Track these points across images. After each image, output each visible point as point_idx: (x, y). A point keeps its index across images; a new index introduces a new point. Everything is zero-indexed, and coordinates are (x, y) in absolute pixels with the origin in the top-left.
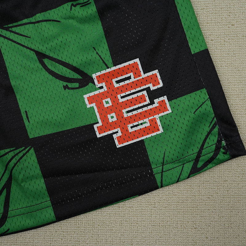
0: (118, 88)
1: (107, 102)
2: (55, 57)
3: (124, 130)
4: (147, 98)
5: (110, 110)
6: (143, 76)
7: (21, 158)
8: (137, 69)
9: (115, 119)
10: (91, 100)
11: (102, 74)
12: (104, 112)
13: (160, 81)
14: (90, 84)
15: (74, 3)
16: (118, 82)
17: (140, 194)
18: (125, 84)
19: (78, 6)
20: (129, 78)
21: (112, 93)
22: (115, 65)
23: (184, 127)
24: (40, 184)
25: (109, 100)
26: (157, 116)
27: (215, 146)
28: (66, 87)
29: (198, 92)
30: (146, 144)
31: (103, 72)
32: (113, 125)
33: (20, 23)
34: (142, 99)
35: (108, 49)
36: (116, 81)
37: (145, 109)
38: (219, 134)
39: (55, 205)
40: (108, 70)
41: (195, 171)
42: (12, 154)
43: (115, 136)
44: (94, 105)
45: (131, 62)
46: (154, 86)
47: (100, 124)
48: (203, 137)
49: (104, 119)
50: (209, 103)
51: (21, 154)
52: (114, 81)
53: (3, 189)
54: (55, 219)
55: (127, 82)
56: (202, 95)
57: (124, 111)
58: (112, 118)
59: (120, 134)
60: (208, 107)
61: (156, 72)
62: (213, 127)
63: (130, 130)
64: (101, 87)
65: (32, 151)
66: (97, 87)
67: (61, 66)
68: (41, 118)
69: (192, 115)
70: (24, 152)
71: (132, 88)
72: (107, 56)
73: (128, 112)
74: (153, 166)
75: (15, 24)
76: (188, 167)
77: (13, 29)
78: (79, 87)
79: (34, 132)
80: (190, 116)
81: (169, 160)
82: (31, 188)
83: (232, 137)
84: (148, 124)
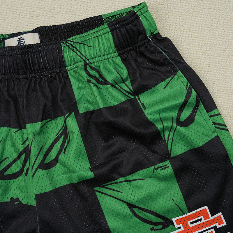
0: (192, 227)
2: (143, 207)
6: (211, 218)
8: (207, 213)
11: (179, 218)
13: (224, 221)
14: (171, 226)
15: (156, 167)
16: (192, 223)
18: (197, 224)
19: (159, 169)
20: (200, 220)
21: (187, 232)
22: (189, 212)
28: (152, 229)
31: (181, 217)
33: (114, 182)
35: (184, 200)
36: (190, 223)
45: (202, 209)
46: (219, 224)
52: (189, 222)
55: (199, 223)
61: (220, 214)
64: (180, 228)
66: (176, 228)
67: (148, 214)
71: (203, 227)
72: (183, 205)
75: (109, 183)
77: (108, 187)
78: (163, 228)
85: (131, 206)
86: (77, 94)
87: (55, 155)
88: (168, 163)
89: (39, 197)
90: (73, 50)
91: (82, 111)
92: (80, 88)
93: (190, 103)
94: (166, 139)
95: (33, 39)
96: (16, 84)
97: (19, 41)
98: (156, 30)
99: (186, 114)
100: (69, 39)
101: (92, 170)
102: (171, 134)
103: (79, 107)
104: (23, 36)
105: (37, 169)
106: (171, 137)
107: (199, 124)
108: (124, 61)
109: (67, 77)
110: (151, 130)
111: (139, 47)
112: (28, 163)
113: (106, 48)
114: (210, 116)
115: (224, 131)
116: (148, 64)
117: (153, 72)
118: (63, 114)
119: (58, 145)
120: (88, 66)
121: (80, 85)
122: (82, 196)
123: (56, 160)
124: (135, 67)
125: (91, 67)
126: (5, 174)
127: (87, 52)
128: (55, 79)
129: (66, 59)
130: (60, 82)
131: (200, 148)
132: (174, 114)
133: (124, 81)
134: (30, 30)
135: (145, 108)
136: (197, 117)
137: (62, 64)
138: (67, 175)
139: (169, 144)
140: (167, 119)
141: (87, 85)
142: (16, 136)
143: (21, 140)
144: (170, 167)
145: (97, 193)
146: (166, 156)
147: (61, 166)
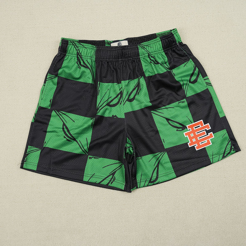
0: (195, 130)
1: (192, 135)
2: (173, 120)
3: (198, 144)
4: (206, 133)
5: (193, 137)
6: (204, 125)
7: (163, 156)
8: (202, 123)
9: (195, 141)
10: (186, 134)
12: (191, 138)
13: (210, 127)
14: (186, 129)
15: (180, 102)
16: (195, 128)
17: (205, 166)
20: (199, 126)
21: (193, 132)
22: (194, 122)
23: (219, 142)
24: (170, 165)
25: (192, 134)
26: (209, 139)
27: (230, 148)
28: (177, 130)
30: (206, 149)
31: (190, 125)
33: (160, 108)
34: (204, 133)
35: (192, 117)
37: (205, 137)
38: (231, 144)
39: (175, 172)
40: (192, 124)
41: (224, 157)
42: (160, 154)
43: (195, 146)
44: (187, 136)
45: (200, 121)
46: (208, 129)
47: (190, 142)
48: (226, 146)
49: (191, 141)
50: (227, 134)
51: (162, 155)
52: (194, 127)
53: (156, 167)
54: (176, 177)
55: (198, 128)
56: (224, 131)
57: (198, 138)
58: (194, 140)
59: (197, 146)
60: (227, 135)
61: (208, 124)
62: (229, 142)
64: (190, 130)
65: (166, 153)
66: (188, 130)
67: (175, 123)
68: (169, 141)
70: (163, 154)
71: (200, 130)
72: (192, 119)
73: (199, 138)
74: (209, 156)
75: (158, 109)
76: (221, 156)
77: (157, 111)
78: (182, 130)
79: (166, 146)
80: (221, 138)
81: (215, 154)
82: (167, 166)
83: (235, 145)
84: (207, 142)
85: (168, 120)
86: (144, 68)
87: (133, 96)
88: (185, 100)
89: (126, 114)
90: (143, 49)
91: (147, 75)
92: (146, 66)
93: (195, 74)
94: (184, 89)
95: (125, 43)
96: (117, 63)
97: (118, 44)
98: (181, 40)
99: (193, 78)
100: (141, 44)
101: (151, 102)
102: (187, 87)
103: (145, 74)
104: (121, 42)
105: (126, 101)
106: (186, 88)
107: (199, 83)
108: (166, 54)
109: (140, 61)
110: (178, 84)
111: (173, 48)
112: (121, 99)
113: (158, 48)
114: (204, 80)
115: (210, 86)
116: (177, 56)
117: (179, 59)
118: (137, 77)
119: (135, 92)
121: (146, 64)
122: (146, 115)
123: (134, 99)
124: (171, 56)
125: (151, 56)
126: (110, 104)
127: (150, 49)
128: (134, 61)
129: (140, 52)
130: (137, 63)
131: (199, 93)
132: (188, 78)
133: (166, 63)
134: (123, 39)
135: (175, 75)
136: (199, 80)
137: (138, 55)
138: (139, 105)
139: (186, 91)
140: (185, 80)
141: (149, 64)
142: (116, 86)
143: (119, 88)
144: (186, 102)
145: (152, 113)
146: (184, 97)
147: (136, 101)
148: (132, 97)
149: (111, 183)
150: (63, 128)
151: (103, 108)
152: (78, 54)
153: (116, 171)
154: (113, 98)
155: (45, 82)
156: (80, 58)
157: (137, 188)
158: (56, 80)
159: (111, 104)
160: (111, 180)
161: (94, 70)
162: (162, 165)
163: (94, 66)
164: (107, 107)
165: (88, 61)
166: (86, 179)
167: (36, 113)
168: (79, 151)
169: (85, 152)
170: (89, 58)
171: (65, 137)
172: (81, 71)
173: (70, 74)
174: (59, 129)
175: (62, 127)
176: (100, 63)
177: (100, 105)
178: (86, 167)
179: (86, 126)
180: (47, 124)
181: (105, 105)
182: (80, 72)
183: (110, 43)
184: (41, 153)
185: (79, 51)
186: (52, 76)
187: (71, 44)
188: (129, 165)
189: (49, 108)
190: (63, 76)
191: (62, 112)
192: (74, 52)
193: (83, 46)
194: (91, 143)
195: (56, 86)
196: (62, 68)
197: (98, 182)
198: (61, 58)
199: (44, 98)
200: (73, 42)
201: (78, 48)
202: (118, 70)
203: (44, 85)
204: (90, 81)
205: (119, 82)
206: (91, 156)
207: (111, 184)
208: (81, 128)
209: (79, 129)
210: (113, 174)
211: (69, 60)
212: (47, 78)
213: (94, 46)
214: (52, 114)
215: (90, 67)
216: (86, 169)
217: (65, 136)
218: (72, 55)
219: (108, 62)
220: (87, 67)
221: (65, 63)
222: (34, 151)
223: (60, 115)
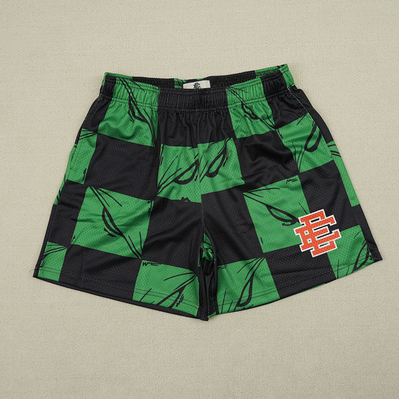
0: (312, 225)
1: (306, 233)
2: (279, 209)
3: (316, 247)
4: (328, 230)
5: (308, 237)
6: (326, 218)
7: (259, 264)
8: (323, 214)
9: (311, 242)
10: (298, 231)
12: (305, 238)
13: (335, 221)
14: (297, 223)
15: (289, 179)
16: (312, 221)
17: (326, 283)
19: (291, 181)
20: (318, 219)
21: (309, 227)
22: (311, 213)
23: (349, 246)
24: (270, 279)
25: (307, 231)
26: (334, 240)
27: (365, 256)
28: (283, 224)
29: (356, 227)
30: (328, 256)
31: (304, 216)
32: (310, 245)
33: (259, 189)
34: (326, 230)
35: (307, 204)
37: (327, 236)
38: (368, 249)
39: (279, 290)
40: (307, 215)
41: (356, 269)
42: (255, 262)
43: (311, 251)
44: (299, 234)
45: (319, 211)
47: (303, 244)
48: (359, 251)
49: (305, 242)
50: (361, 233)
51: (259, 262)
52: (310, 221)
53: (248, 282)
54: (279, 298)
55: (317, 221)
57: (316, 237)
58: (309, 241)
59: (314, 250)
60: (361, 234)
61: (333, 216)
62: (364, 246)
63: (320, 248)
64: (303, 224)
65: (265, 260)
66: (301, 224)
67: (281, 213)
68: (270, 242)
69: (353, 239)
70: (261, 260)
71: (320, 225)
72: (307, 208)
73: (318, 238)
74: (333, 267)
75: (254, 190)
76: (352, 267)
77: (253, 193)
78: (291, 224)
79: (266, 249)
80: (352, 239)
81: (341, 263)
82: (265, 281)
83: (374, 250)
84: (329, 244)
85: (269, 207)
86: (235, 125)
87: (216, 169)
88: (297, 176)
89: (204, 197)
90: (234, 94)
91: (238, 137)
92: (237, 121)
93: (315, 136)
94: (297, 160)
96: (191, 116)
97: (195, 85)
98: (293, 83)
99: (312, 143)
100: (231, 86)
101: (243, 178)
102: (301, 156)
103: (236, 134)
104: (199, 82)
105: (204, 176)
106: (300, 159)
107: (320, 151)
108: (269, 103)
109: (228, 113)
110: (287, 152)
111: (281, 94)
112: (197, 173)
113: (258, 94)
114: (328, 146)
115: (338, 157)
116: (286, 107)
117: (289, 112)
118: (224, 138)
119: (219, 161)
120: (244, 106)
121: (238, 119)
122: (234, 198)
123: (217, 172)
124: (277, 108)
125: (246, 107)
126: (179, 180)
127: (244, 96)
128: (219, 114)
129: (229, 100)
130: (224, 116)
131: (320, 167)
132: (303, 143)
133: (268, 118)
134: (202, 78)
135: (282, 138)
136: (320, 146)
137: (226, 103)
138: (224, 183)
139: (299, 163)
140: (298, 146)
141: (242, 119)
142: (190, 152)
143: (193, 155)
144: (299, 180)
145: (245, 197)
146: (296, 172)
147: (220, 177)
148: (213, 169)
149: (176, 304)
150: (103, 216)
151: (167, 186)
152: (130, 99)
153: (185, 286)
154: (183, 170)
155: (77, 142)
156: (133, 105)
157: (218, 313)
158: (94, 139)
159: (181, 179)
160: (176, 300)
161: (156, 125)
162: (258, 278)
163: (155, 118)
164: (174, 184)
165: (147, 111)
166: (136, 297)
167: (61, 190)
168: (127, 253)
169: (137, 254)
170: (147, 105)
171: (105, 230)
172: (135, 126)
173: (117, 131)
174: (98, 217)
175: (101, 214)
176: (166, 114)
177: (162, 181)
178: (138, 278)
179: (139, 213)
180: (78, 208)
181: (171, 181)
182: (133, 128)
183: (181, 83)
184: (66, 253)
185: (133, 95)
186: (89, 132)
187: (121, 82)
188: (206, 278)
189: (83, 183)
190: (106, 133)
191: (103, 190)
192: (125, 96)
193: (139, 87)
194: (147, 240)
195: (94, 149)
196: (105, 121)
197: (156, 303)
198: (104, 104)
199: (75, 166)
200: (123, 79)
201: (131, 90)
202: (194, 127)
203: (76, 147)
204: (149, 142)
205: (194, 146)
206: (147, 262)
207: (177, 306)
208: (131, 217)
209: (129, 218)
210: (180, 290)
211: (116, 107)
212: (81, 135)
213: (157, 88)
214: (86, 192)
215: (149, 121)
216: (137, 281)
217: (106, 228)
218: (120, 101)
219: (177, 114)
220: (144, 120)
221: (109, 113)
222: (56, 250)
223: (98, 195)
